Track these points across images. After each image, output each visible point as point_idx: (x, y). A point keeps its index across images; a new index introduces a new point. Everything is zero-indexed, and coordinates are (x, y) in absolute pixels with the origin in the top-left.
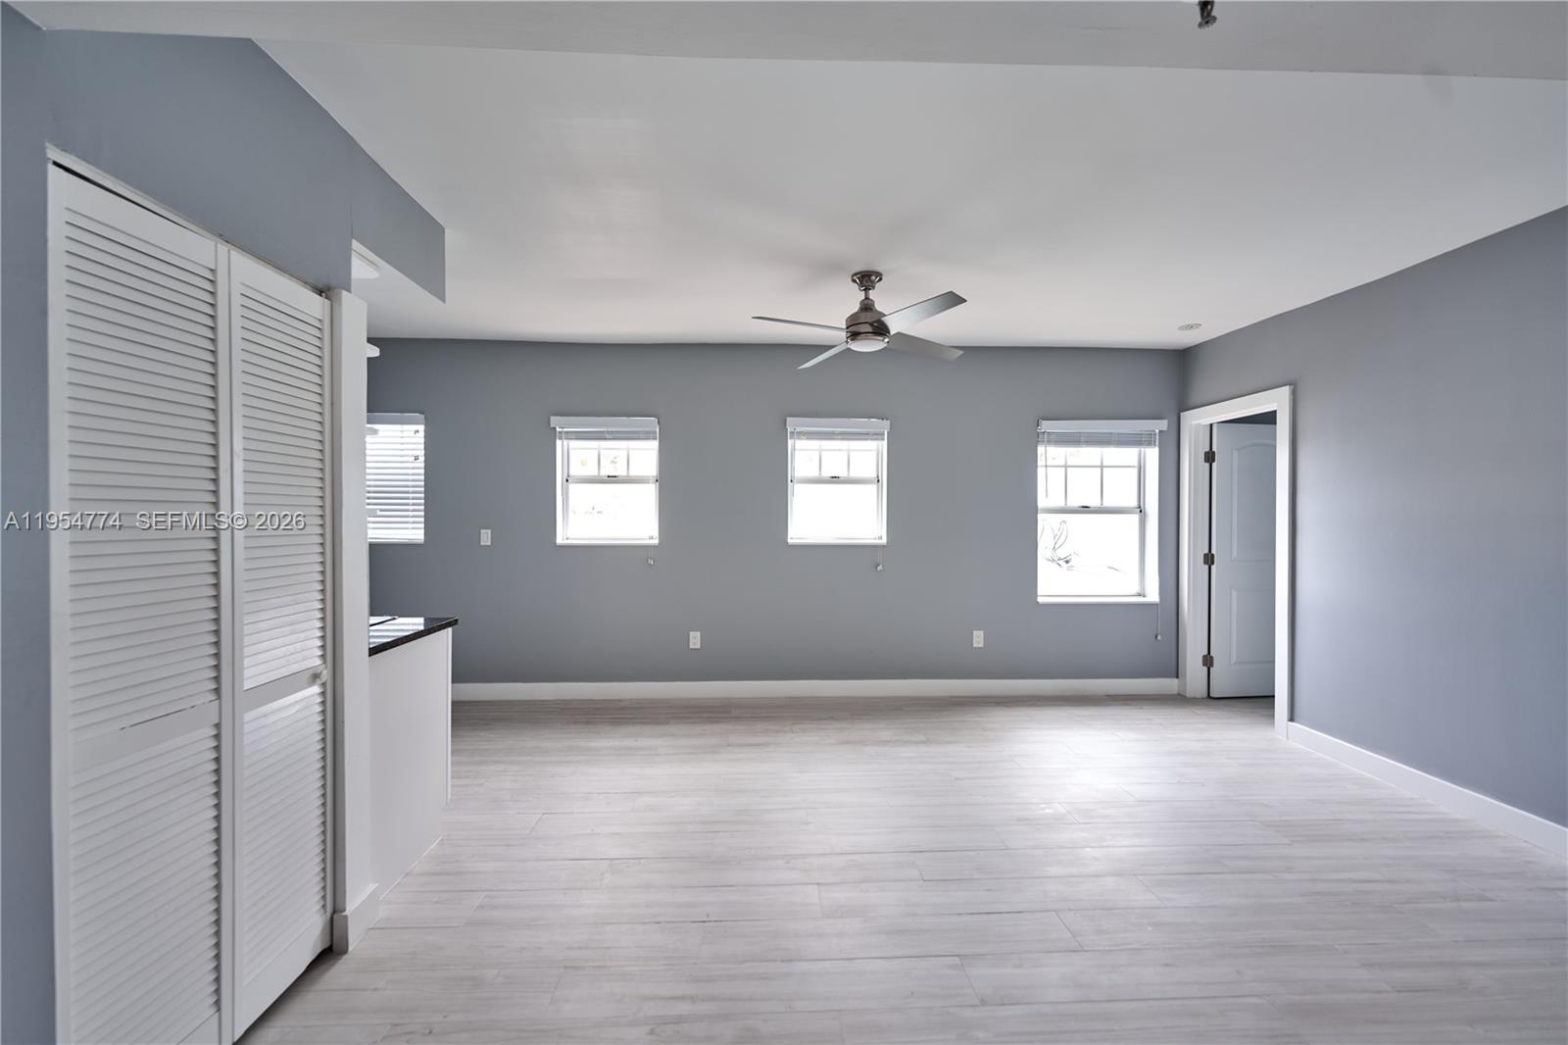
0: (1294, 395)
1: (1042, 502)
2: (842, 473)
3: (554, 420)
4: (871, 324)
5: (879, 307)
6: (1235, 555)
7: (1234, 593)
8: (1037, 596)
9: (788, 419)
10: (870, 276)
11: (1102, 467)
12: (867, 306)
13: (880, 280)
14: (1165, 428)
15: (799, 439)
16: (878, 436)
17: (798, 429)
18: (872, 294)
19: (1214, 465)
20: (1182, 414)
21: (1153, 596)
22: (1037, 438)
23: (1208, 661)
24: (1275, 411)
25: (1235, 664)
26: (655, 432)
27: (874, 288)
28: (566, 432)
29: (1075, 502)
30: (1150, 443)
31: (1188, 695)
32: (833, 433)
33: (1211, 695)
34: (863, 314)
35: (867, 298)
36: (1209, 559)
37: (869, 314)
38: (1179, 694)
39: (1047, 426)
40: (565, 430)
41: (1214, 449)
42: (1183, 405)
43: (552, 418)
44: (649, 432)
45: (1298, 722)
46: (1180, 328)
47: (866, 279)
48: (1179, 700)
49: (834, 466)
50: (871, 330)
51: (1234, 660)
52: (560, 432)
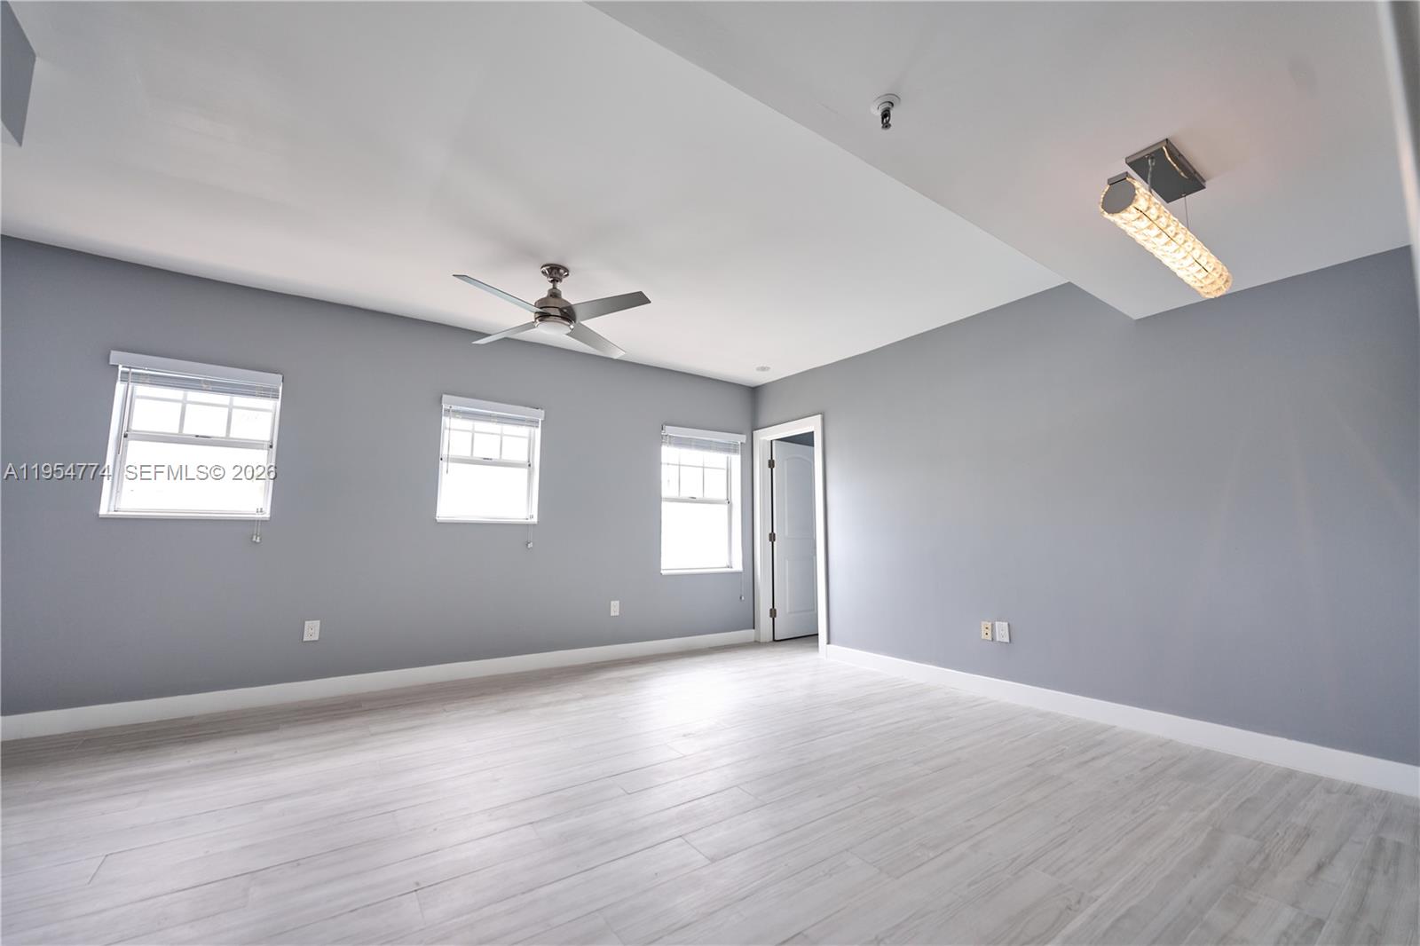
0: (823, 420)
1: (665, 494)
2: (495, 455)
3: (115, 356)
4: (561, 310)
5: (564, 296)
6: (787, 533)
7: (787, 562)
8: (660, 569)
9: (444, 396)
10: (558, 270)
11: (703, 467)
12: (554, 294)
13: (567, 275)
14: (744, 441)
15: (454, 417)
16: (533, 423)
17: (454, 408)
18: (559, 286)
19: (774, 469)
20: (754, 432)
21: (738, 566)
22: (661, 440)
23: (773, 613)
24: (813, 432)
25: (790, 613)
26: (278, 391)
27: (561, 281)
28: (133, 373)
29: (685, 494)
30: (735, 451)
31: (761, 641)
32: (490, 416)
33: (776, 639)
34: (552, 300)
35: (554, 288)
36: (772, 537)
37: (557, 300)
38: (756, 641)
39: (669, 430)
40: (133, 370)
41: (774, 458)
42: (755, 426)
43: (114, 353)
44: (268, 390)
45: (834, 644)
46: (758, 369)
47: (555, 272)
48: (756, 644)
49: (486, 448)
50: (559, 314)
51: (788, 611)
52: (123, 372)
